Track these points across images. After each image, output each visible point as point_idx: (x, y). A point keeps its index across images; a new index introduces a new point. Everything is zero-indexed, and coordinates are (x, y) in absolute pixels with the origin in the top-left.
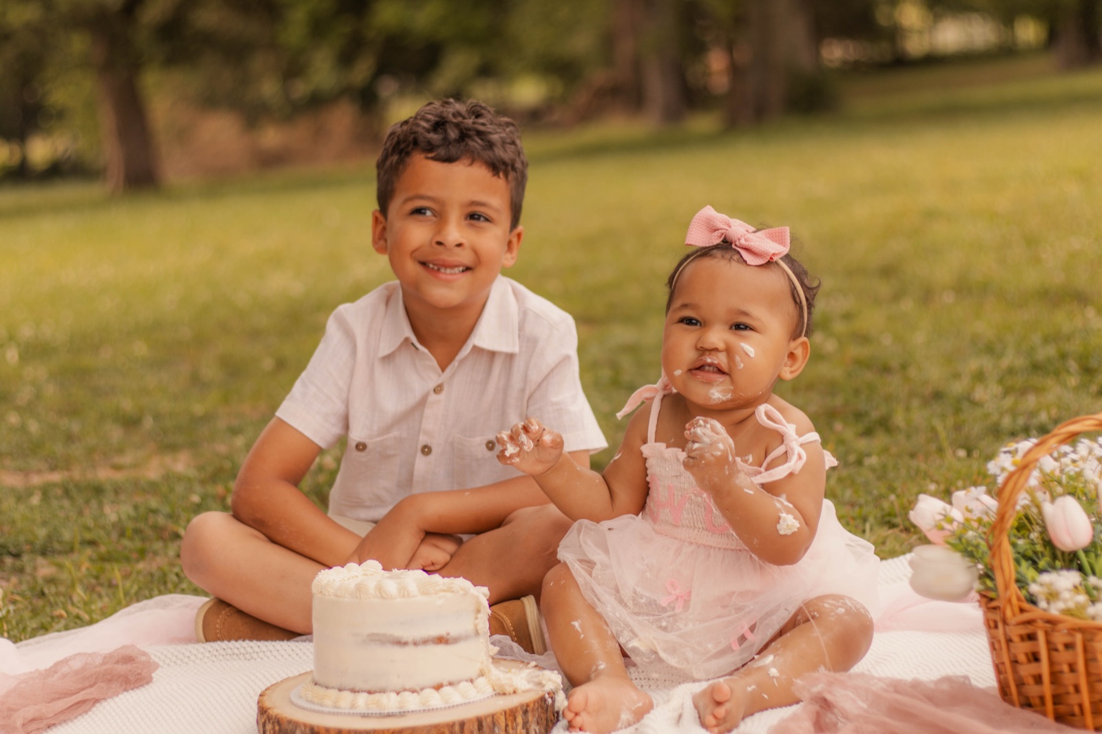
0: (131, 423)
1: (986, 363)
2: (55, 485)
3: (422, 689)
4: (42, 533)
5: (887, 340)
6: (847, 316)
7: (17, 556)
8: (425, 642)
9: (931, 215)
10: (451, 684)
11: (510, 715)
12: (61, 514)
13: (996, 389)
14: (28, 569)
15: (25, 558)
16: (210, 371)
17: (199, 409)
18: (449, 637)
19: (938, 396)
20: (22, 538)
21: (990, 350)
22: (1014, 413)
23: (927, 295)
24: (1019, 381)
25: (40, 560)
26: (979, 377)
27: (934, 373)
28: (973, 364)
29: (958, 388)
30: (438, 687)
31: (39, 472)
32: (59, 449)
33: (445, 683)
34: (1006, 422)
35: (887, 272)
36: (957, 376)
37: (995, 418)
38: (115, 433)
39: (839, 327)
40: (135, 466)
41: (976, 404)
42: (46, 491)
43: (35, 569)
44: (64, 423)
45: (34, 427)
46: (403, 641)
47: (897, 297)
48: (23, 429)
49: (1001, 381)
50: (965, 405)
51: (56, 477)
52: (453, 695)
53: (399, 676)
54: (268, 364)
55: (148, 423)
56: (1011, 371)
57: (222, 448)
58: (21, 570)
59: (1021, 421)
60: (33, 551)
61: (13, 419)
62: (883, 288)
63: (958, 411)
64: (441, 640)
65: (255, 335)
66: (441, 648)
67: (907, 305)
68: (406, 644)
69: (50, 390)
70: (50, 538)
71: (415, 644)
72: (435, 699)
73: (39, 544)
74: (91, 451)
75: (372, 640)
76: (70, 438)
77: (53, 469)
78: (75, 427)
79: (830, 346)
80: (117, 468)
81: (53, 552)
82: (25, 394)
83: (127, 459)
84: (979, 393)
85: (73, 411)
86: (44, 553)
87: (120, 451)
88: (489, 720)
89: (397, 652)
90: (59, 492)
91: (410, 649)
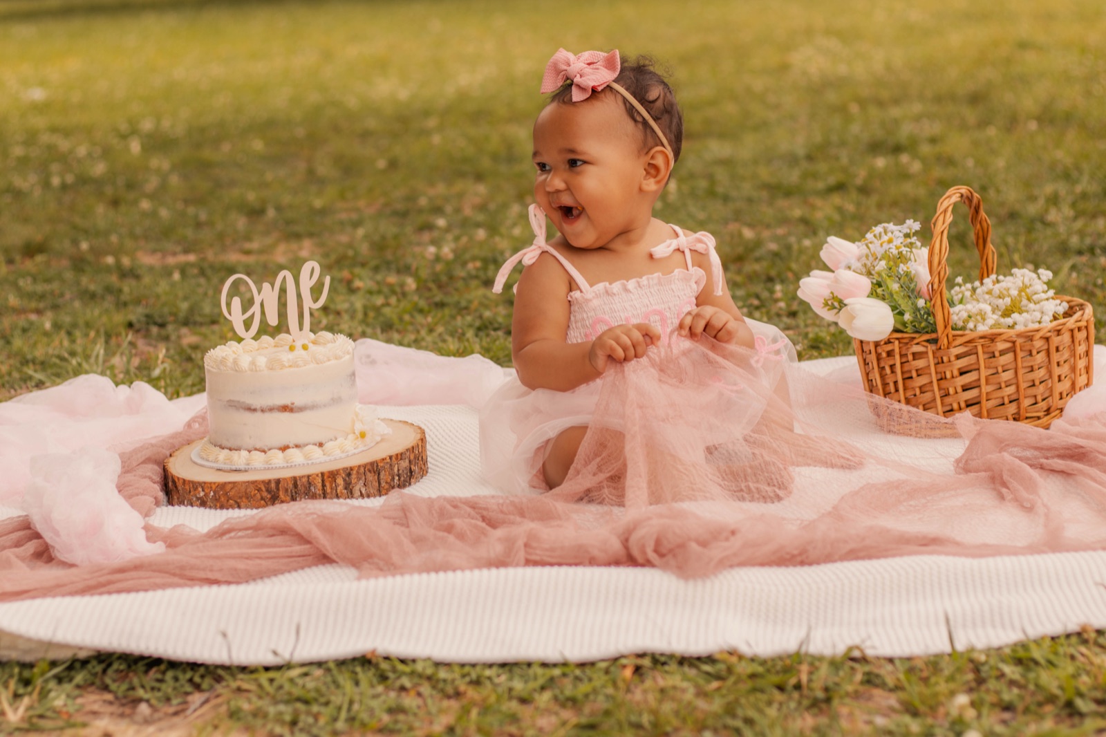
0: (255, 213)
1: (1062, 188)
2: (192, 265)
3: (270, 449)
4: (184, 306)
5: (970, 163)
6: (933, 141)
7: (162, 325)
8: (271, 409)
9: (1023, 45)
10: (297, 446)
11: (329, 477)
12: (200, 291)
13: (1068, 211)
14: (173, 337)
15: (170, 328)
16: (324, 169)
17: (318, 203)
18: (293, 406)
19: (1013, 215)
20: (166, 310)
21: (1067, 176)
22: (1081, 233)
23: (1012, 122)
24: (1090, 206)
25: (184, 330)
26: (1054, 200)
27: (1012, 195)
28: (1049, 189)
29: (1032, 209)
30: (284, 449)
31: (174, 254)
32: (189, 233)
33: (291, 445)
34: (1074, 241)
35: (975, 99)
36: (1032, 198)
37: (1063, 237)
38: (241, 223)
39: (925, 149)
40: (261, 252)
41: (1046, 224)
42: (183, 270)
43: (179, 337)
44: (191, 210)
45: (164, 213)
46: (253, 408)
47: (983, 124)
48: (154, 214)
49: (1073, 205)
50: (1039, 226)
51: (192, 258)
52: (296, 456)
53: (250, 437)
54: (381, 164)
55: (271, 213)
56: (1084, 196)
57: (344, 239)
58: (166, 338)
59: (1088, 241)
60: (175, 322)
61: (145, 205)
62: (971, 115)
63: (1030, 230)
64: (285, 409)
65: (365, 135)
66: (286, 415)
67: (992, 131)
68: (255, 410)
69: (174, 180)
70: (192, 310)
71: (263, 411)
72: (278, 458)
73: (182, 315)
74: (221, 237)
75: (230, 406)
76: (199, 225)
77: (186, 251)
78: (203, 216)
79: (916, 167)
80: (248, 253)
81: (195, 323)
82: (152, 183)
83: (255, 245)
84: (1053, 216)
85: (199, 201)
86: (186, 323)
87: (248, 238)
88: (304, 480)
89: (248, 415)
90: (196, 271)
91: (259, 414)
